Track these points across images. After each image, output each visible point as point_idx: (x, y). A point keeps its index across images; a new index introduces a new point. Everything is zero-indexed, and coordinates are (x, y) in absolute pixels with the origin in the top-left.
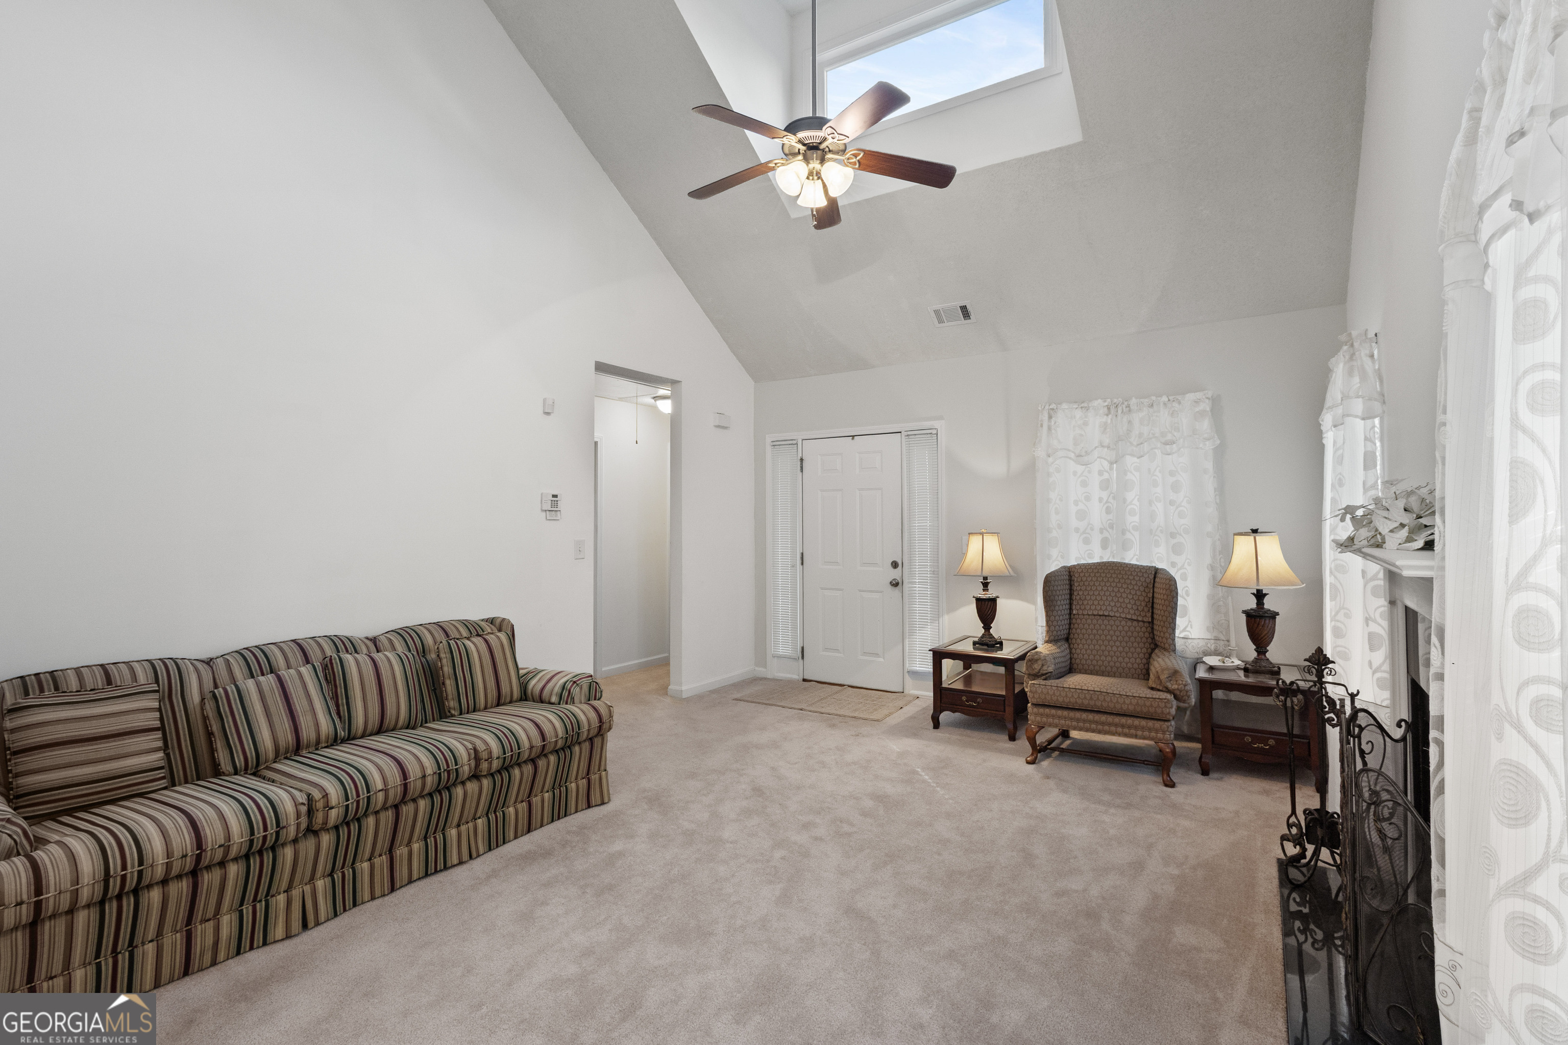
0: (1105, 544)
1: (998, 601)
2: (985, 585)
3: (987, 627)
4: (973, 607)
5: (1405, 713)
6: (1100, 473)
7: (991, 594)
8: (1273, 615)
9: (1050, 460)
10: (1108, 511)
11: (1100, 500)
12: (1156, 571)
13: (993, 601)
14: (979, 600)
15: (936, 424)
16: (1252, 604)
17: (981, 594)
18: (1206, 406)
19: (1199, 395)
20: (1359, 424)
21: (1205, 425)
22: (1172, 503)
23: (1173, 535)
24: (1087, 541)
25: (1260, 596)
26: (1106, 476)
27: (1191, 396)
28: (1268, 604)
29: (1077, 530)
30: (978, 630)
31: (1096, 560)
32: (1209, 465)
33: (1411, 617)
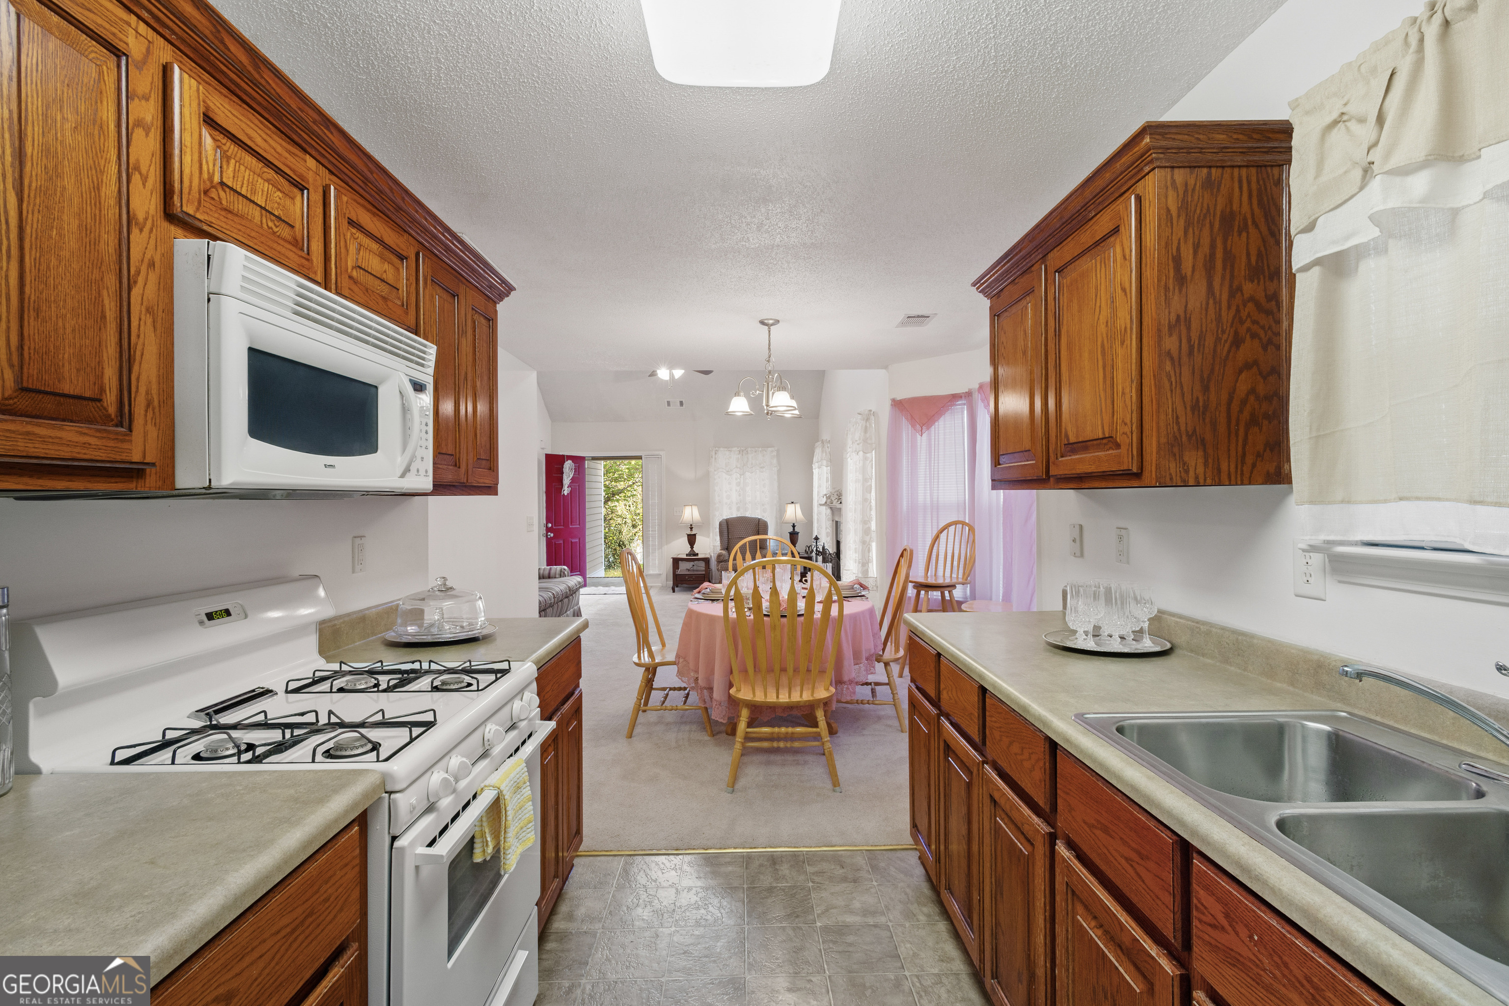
0: (738, 509)
1: (697, 537)
2: (691, 528)
3: (692, 547)
4: (686, 538)
5: (835, 551)
6: (736, 479)
7: (693, 533)
8: (798, 533)
9: (716, 473)
10: (740, 496)
11: (736, 490)
12: (759, 519)
13: (695, 535)
14: (688, 535)
15: (661, 453)
16: (791, 530)
17: (689, 532)
18: (775, 453)
19: (773, 449)
20: (825, 468)
21: (775, 461)
22: (763, 492)
23: (763, 505)
24: (730, 508)
25: (794, 526)
26: (738, 480)
27: (770, 449)
28: (797, 529)
29: (726, 503)
30: (688, 549)
31: (734, 516)
32: (776, 477)
33: (837, 522)
